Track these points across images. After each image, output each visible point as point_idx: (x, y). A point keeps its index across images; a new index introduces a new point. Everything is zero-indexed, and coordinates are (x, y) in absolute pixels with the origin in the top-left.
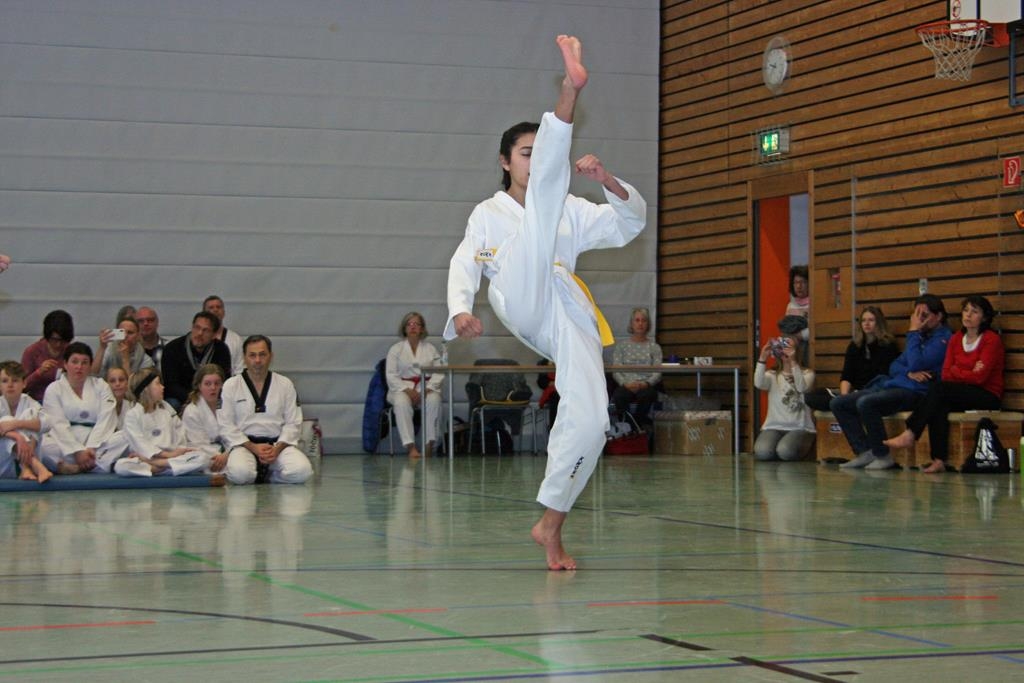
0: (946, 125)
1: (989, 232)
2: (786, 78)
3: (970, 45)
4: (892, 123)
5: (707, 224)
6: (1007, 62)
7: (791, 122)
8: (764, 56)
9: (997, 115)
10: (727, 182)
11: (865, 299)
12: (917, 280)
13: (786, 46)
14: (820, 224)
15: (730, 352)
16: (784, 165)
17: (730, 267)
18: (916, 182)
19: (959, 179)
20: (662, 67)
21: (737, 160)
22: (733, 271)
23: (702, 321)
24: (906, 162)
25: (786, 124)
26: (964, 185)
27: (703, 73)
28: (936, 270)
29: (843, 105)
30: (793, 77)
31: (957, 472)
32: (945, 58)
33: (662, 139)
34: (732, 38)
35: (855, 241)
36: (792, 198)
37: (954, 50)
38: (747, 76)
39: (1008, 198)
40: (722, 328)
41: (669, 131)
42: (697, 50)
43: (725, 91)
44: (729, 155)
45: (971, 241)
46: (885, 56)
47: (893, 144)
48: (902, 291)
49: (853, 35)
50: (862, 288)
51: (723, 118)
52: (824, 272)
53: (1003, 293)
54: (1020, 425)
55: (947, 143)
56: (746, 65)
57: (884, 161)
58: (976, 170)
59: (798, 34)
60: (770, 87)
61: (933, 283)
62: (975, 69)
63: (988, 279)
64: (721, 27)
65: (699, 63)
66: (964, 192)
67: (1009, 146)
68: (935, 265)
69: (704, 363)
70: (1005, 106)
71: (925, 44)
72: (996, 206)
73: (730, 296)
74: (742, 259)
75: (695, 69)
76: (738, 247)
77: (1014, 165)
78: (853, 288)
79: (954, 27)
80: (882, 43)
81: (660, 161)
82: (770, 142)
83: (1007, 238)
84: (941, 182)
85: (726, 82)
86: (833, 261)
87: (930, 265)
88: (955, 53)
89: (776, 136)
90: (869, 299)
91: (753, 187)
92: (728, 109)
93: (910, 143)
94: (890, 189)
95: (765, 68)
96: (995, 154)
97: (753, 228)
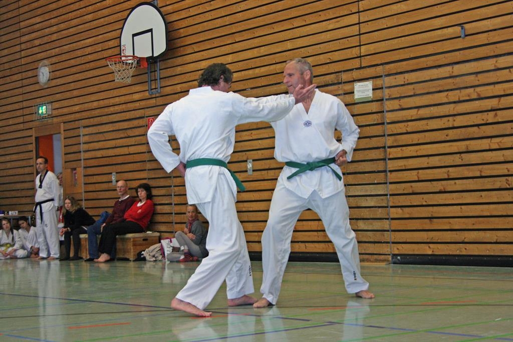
0: (123, 102)
1: (142, 151)
2: (49, 80)
3: (130, 67)
4: (98, 102)
5: (14, 148)
6: (147, 74)
7: (52, 101)
8: (38, 69)
9: (143, 98)
10: (23, 129)
11: (88, 182)
12: (111, 173)
13: (49, 65)
14: (66, 147)
15: (27, 208)
16: (50, 121)
17: (25, 168)
18: (109, 128)
19: (129, 127)
21: (27, 118)
22: (27, 170)
23: (14, 194)
24: (105, 119)
25: (49, 102)
26: (131, 130)
27: (10, 77)
28: (119, 168)
29: (75, 93)
30: (52, 79)
31: (131, 261)
32: (119, 73)
34: (23, 61)
35: (83, 156)
36: (54, 137)
37: (124, 69)
38: (30, 79)
40: (23, 197)
42: (7, 66)
43: (21, 86)
44: (23, 116)
45: (134, 155)
46: (94, 71)
47: (98, 111)
48: (104, 178)
49: (78, 61)
50: (87, 177)
51: (20, 98)
52: (69, 170)
53: (149, 179)
54: (158, 238)
55: (122, 111)
56: (30, 74)
57: (95, 118)
58: (136, 123)
59: (54, 60)
60: (41, 84)
61: (118, 174)
62: (134, 77)
63: (142, 172)
64: (17, 56)
65: (8, 72)
66: (130, 133)
67: (150, 113)
68: (119, 166)
69: (14, 214)
70: (147, 94)
71: (110, 66)
73: (25, 182)
74: (32, 164)
75: (6, 75)
76: (29, 159)
77: (152, 121)
78: (83, 178)
79: (123, 58)
80: (92, 65)
82: (42, 109)
83: (150, 154)
84: (121, 128)
85: (20, 81)
86: (73, 165)
87: (117, 166)
88: (124, 70)
89: (45, 107)
90: (90, 182)
91: (35, 131)
92: (22, 94)
93: (106, 110)
94: (98, 132)
95: (39, 75)
96: (143, 116)
97: (36, 151)
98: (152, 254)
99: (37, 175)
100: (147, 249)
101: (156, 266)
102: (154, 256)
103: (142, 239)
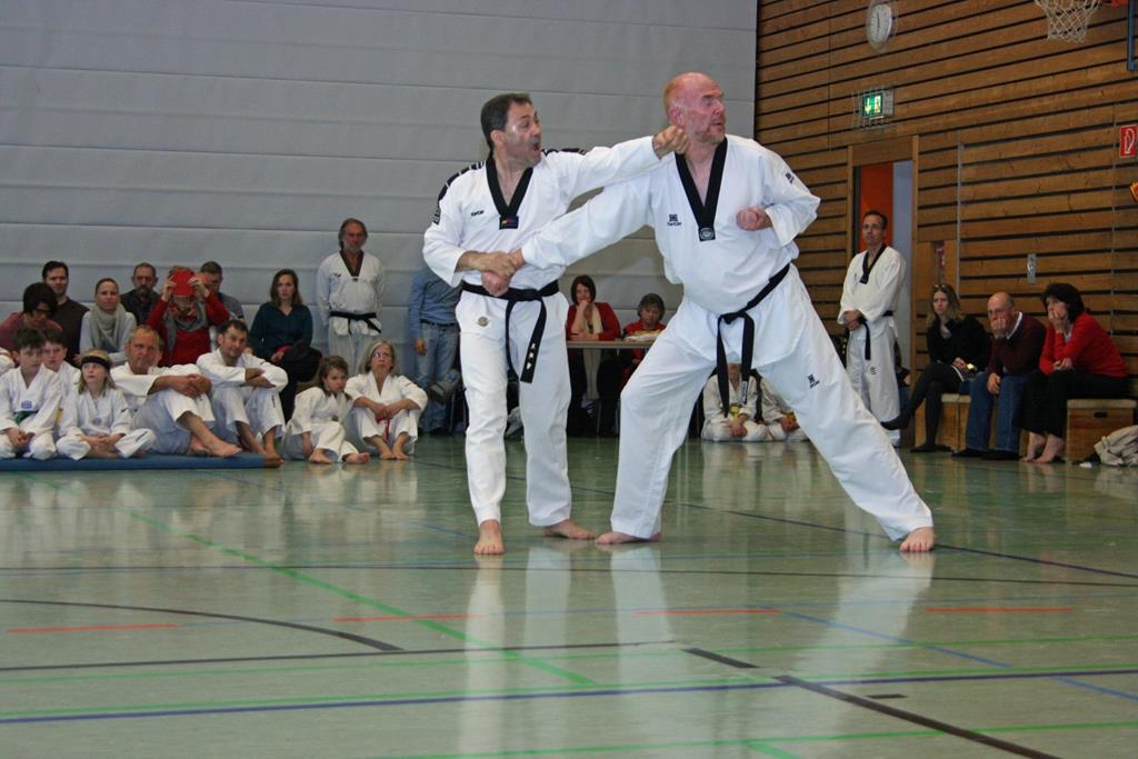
0: (1063, 88)
1: (1102, 206)
2: (891, 36)
3: (1085, 3)
4: (1000, 88)
6: (1125, 22)
7: (895, 83)
8: (868, 11)
9: (1112, 80)
10: (827, 147)
11: (969, 275)
12: (1025, 256)
13: (891, 1)
14: (923, 192)
16: (888, 130)
17: (828, 239)
18: (1025, 150)
19: (1072, 148)
20: (760, 22)
21: (839, 123)
22: (833, 242)
24: (1017, 128)
25: (887, 87)
26: (1077, 154)
27: (803, 28)
28: (1048, 244)
29: (950, 66)
30: (898, 34)
32: (1059, 18)
33: (758, 99)
35: (961, 212)
36: (895, 165)
37: (1069, 9)
38: (849, 32)
39: (1123, 169)
41: (766, 90)
42: (797, 3)
43: (827, 49)
44: (829, 117)
45: (1083, 215)
46: (998, 13)
47: (1002, 108)
48: (1007, 267)
50: (968, 263)
51: (824, 77)
52: (929, 244)
53: (1116, 271)
54: (1131, 413)
55: (1060, 109)
57: (994, 126)
58: (1090, 137)
60: (873, 45)
61: (1042, 259)
62: (1093, 29)
63: (1098, 255)
65: (799, 18)
66: (1075, 161)
67: (1126, 114)
68: (1045, 239)
70: (1122, 69)
71: (1038, 2)
72: (1109, 177)
74: (843, 229)
75: (794, 24)
76: (837, 217)
77: (1130, 133)
78: (958, 263)
81: (756, 123)
82: (872, 104)
83: (1121, 212)
84: (1052, 150)
85: (827, 38)
86: (938, 233)
87: (1040, 239)
88: (1069, 11)
89: (879, 98)
90: (973, 274)
91: (855, 151)
92: (829, 68)
93: (1022, 107)
94: (998, 157)
95: (869, 25)
96: (1111, 121)
97: (854, 197)
98: (1115, 450)
99: (853, 256)
100: (1104, 438)
101: (1126, 479)
102: (1119, 455)
103: (1094, 412)
